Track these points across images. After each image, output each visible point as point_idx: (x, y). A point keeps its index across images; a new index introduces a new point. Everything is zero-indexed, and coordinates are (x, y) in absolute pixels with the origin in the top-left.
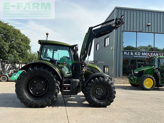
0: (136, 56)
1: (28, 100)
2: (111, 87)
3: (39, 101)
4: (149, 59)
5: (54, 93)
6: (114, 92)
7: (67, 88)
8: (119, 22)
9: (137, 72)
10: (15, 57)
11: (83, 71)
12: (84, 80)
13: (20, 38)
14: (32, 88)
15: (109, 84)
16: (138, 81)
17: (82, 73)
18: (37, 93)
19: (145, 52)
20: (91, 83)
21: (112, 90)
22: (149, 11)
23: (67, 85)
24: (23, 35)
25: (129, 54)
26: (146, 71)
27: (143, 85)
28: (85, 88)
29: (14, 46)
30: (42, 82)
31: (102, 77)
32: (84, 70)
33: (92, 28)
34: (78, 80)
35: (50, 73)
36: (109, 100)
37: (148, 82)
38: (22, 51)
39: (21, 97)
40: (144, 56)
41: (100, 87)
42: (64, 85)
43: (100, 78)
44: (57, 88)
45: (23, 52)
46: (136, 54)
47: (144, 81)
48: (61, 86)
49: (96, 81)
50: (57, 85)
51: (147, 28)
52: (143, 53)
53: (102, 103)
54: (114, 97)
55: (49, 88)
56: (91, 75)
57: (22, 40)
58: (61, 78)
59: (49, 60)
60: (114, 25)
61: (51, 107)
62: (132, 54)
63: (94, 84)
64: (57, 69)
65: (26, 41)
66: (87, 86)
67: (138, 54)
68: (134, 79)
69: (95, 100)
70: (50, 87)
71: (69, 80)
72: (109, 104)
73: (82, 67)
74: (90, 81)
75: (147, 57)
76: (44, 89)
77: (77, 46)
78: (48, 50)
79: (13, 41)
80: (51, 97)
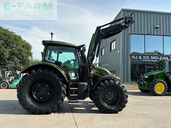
0: (145, 60)
1: (31, 105)
2: (122, 90)
3: (44, 106)
4: (159, 63)
5: (60, 98)
6: (126, 96)
7: (74, 93)
8: (129, 21)
9: (146, 77)
10: (16, 64)
11: (91, 74)
12: (92, 84)
13: (21, 44)
14: (35, 93)
15: (120, 87)
16: (148, 86)
17: (90, 76)
18: (41, 98)
19: (154, 56)
20: (100, 86)
21: (124, 94)
22: (157, 13)
23: (74, 88)
24: (25, 41)
25: (137, 58)
26: (156, 75)
27: (154, 91)
28: (94, 92)
29: (15, 53)
30: (47, 86)
31: (113, 80)
32: (92, 72)
33: (101, 27)
34: (86, 84)
35: (55, 75)
36: (121, 105)
37: (160, 87)
38: (23, 57)
39: (24, 102)
40: (153, 60)
41: (111, 91)
42: (71, 88)
43: (111, 81)
44: (63, 92)
45: (25, 59)
46: (144, 57)
47: (155, 85)
48: (67, 90)
49: (106, 84)
50: (63, 89)
51: (156, 30)
52: (151, 57)
53: (113, 108)
54: (126, 101)
55: (54, 93)
56: (100, 78)
57: (23, 46)
58: (67, 81)
59: (54, 62)
60: (124, 24)
61: (56, 114)
62: (140, 57)
63: (103, 88)
64: (63, 71)
65: (28, 47)
66: (96, 89)
67: (147, 58)
68: (144, 84)
69: (106, 105)
70: (55, 91)
71: (75, 83)
72: (121, 110)
73: (90, 69)
74: (99, 85)
75: (156, 61)
76: (48, 94)
77: (84, 46)
78: (53, 52)
79: (13, 47)
80: (57, 102)
